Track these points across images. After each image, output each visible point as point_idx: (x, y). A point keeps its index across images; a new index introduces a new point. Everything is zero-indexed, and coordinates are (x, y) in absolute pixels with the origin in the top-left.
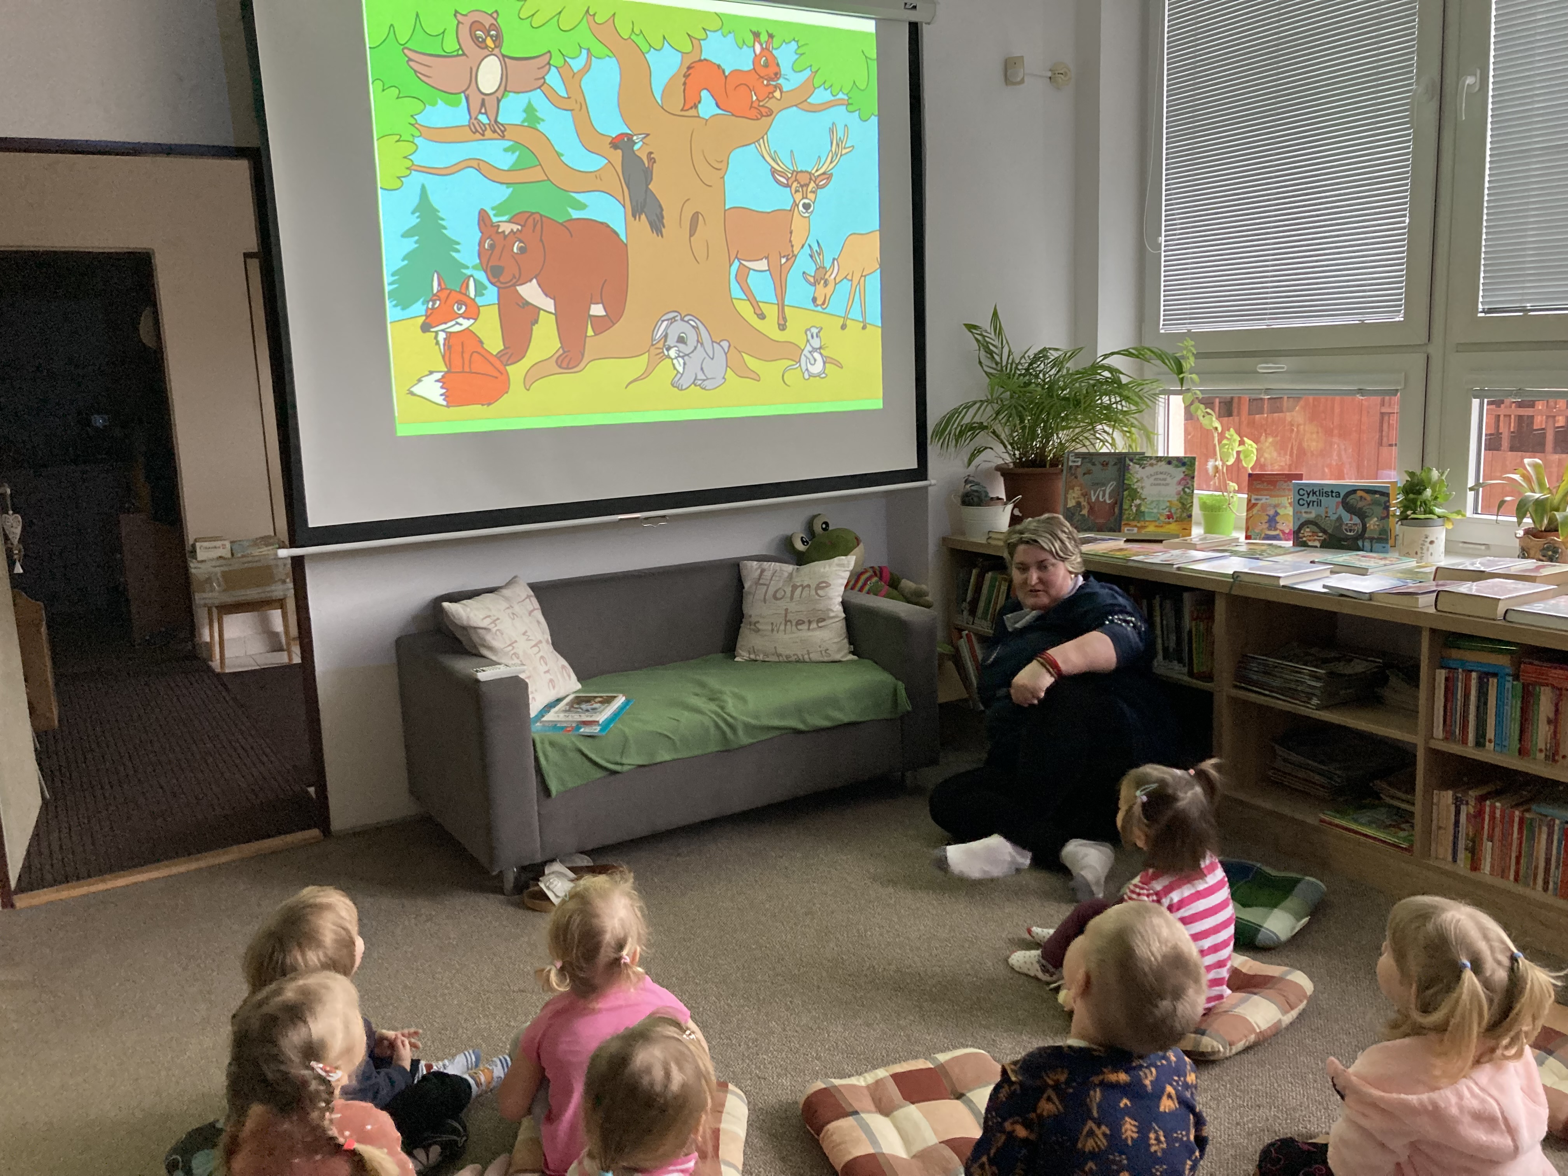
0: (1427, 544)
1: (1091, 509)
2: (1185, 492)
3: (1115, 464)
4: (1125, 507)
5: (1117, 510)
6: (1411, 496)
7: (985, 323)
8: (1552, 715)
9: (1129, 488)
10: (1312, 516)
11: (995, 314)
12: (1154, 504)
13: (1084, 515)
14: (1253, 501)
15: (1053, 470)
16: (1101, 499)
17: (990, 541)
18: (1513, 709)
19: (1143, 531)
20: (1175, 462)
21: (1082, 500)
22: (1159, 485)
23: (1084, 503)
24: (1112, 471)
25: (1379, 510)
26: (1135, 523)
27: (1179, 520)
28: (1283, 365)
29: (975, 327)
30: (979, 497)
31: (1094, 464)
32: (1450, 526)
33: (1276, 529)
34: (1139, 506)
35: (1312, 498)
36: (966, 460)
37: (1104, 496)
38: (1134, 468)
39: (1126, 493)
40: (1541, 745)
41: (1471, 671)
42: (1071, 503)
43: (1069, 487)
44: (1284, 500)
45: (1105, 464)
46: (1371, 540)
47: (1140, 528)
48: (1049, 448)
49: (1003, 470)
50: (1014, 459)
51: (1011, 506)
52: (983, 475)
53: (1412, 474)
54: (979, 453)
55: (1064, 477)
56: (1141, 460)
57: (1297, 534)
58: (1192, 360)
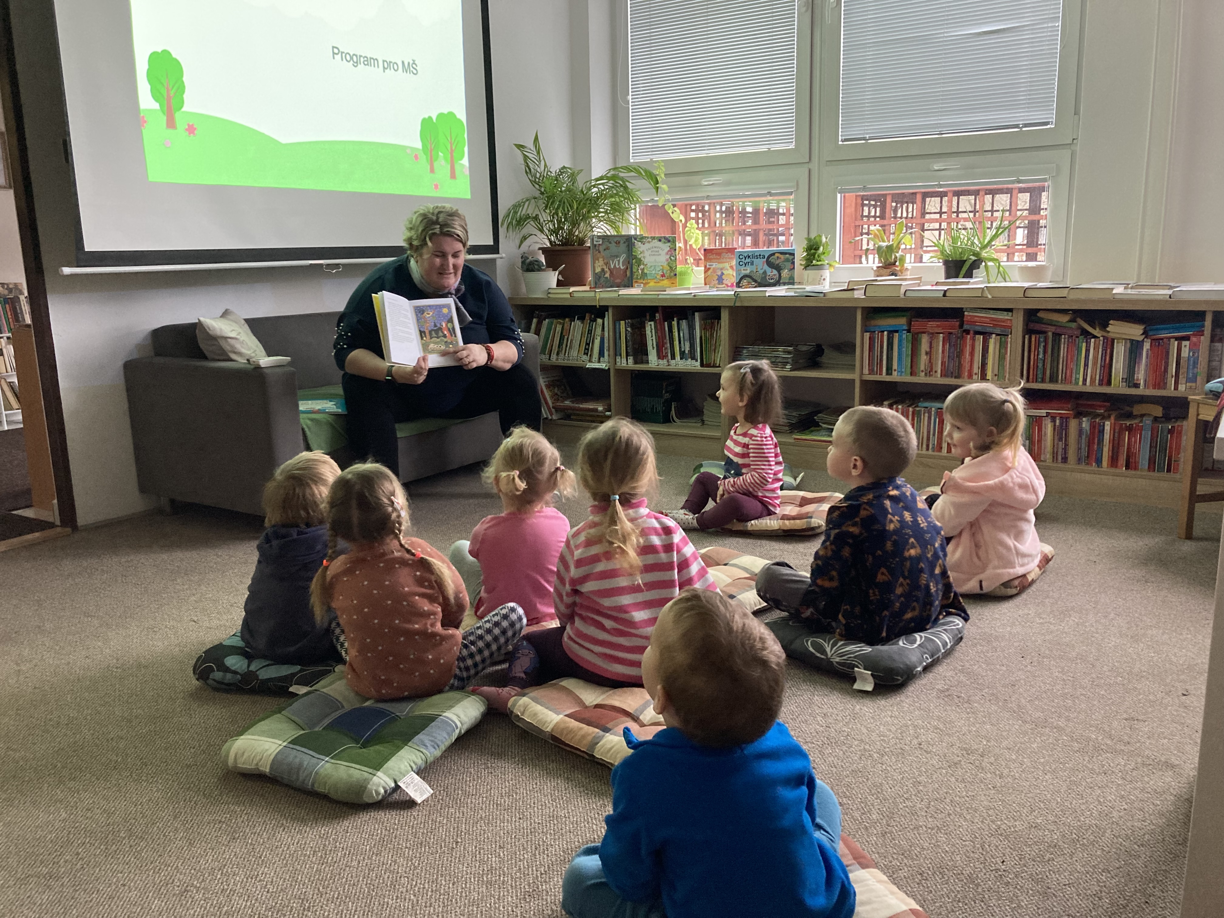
1: (611, 273)
2: (671, 259)
3: (624, 243)
4: (634, 270)
5: (628, 273)
6: (813, 251)
7: (530, 144)
8: (928, 350)
9: (635, 257)
10: (748, 272)
11: (536, 139)
12: (652, 268)
13: (607, 278)
14: (708, 267)
15: (581, 247)
16: (617, 267)
17: (550, 295)
18: (907, 350)
19: (647, 286)
20: (663, 240)
22: (655, 255)
23: (606, 269)
24: (623, 247)
25: (789, 265)
26: (642, 281)
27: (669, 278)
28: (719, 179)
29: (522, 146)
30: (538, 265)
31: (610, 243)
32: (832, 270)
33: (723, 284)
34: (643, 270)
35: (747, 260)
36: (518, 244)
37: (619, 264)
38: (638, 244)
39: (634, 261)
40: (922, 367)
41: (883, 332)
42: (598, 270)
43: (595, 259)
44: (727, 265)
45: (618, 243)
46: (784, 284)
47: (645, 284)
48: (577, 233)
49: (544, 250)
50: (551, 242)
51: (557, 273)
52: (533, 253)
53: (809, 240)
54: (525, 239)
55: (591, 252)
56: (641, 239)
57: (738, 285)
58: (663, 176)
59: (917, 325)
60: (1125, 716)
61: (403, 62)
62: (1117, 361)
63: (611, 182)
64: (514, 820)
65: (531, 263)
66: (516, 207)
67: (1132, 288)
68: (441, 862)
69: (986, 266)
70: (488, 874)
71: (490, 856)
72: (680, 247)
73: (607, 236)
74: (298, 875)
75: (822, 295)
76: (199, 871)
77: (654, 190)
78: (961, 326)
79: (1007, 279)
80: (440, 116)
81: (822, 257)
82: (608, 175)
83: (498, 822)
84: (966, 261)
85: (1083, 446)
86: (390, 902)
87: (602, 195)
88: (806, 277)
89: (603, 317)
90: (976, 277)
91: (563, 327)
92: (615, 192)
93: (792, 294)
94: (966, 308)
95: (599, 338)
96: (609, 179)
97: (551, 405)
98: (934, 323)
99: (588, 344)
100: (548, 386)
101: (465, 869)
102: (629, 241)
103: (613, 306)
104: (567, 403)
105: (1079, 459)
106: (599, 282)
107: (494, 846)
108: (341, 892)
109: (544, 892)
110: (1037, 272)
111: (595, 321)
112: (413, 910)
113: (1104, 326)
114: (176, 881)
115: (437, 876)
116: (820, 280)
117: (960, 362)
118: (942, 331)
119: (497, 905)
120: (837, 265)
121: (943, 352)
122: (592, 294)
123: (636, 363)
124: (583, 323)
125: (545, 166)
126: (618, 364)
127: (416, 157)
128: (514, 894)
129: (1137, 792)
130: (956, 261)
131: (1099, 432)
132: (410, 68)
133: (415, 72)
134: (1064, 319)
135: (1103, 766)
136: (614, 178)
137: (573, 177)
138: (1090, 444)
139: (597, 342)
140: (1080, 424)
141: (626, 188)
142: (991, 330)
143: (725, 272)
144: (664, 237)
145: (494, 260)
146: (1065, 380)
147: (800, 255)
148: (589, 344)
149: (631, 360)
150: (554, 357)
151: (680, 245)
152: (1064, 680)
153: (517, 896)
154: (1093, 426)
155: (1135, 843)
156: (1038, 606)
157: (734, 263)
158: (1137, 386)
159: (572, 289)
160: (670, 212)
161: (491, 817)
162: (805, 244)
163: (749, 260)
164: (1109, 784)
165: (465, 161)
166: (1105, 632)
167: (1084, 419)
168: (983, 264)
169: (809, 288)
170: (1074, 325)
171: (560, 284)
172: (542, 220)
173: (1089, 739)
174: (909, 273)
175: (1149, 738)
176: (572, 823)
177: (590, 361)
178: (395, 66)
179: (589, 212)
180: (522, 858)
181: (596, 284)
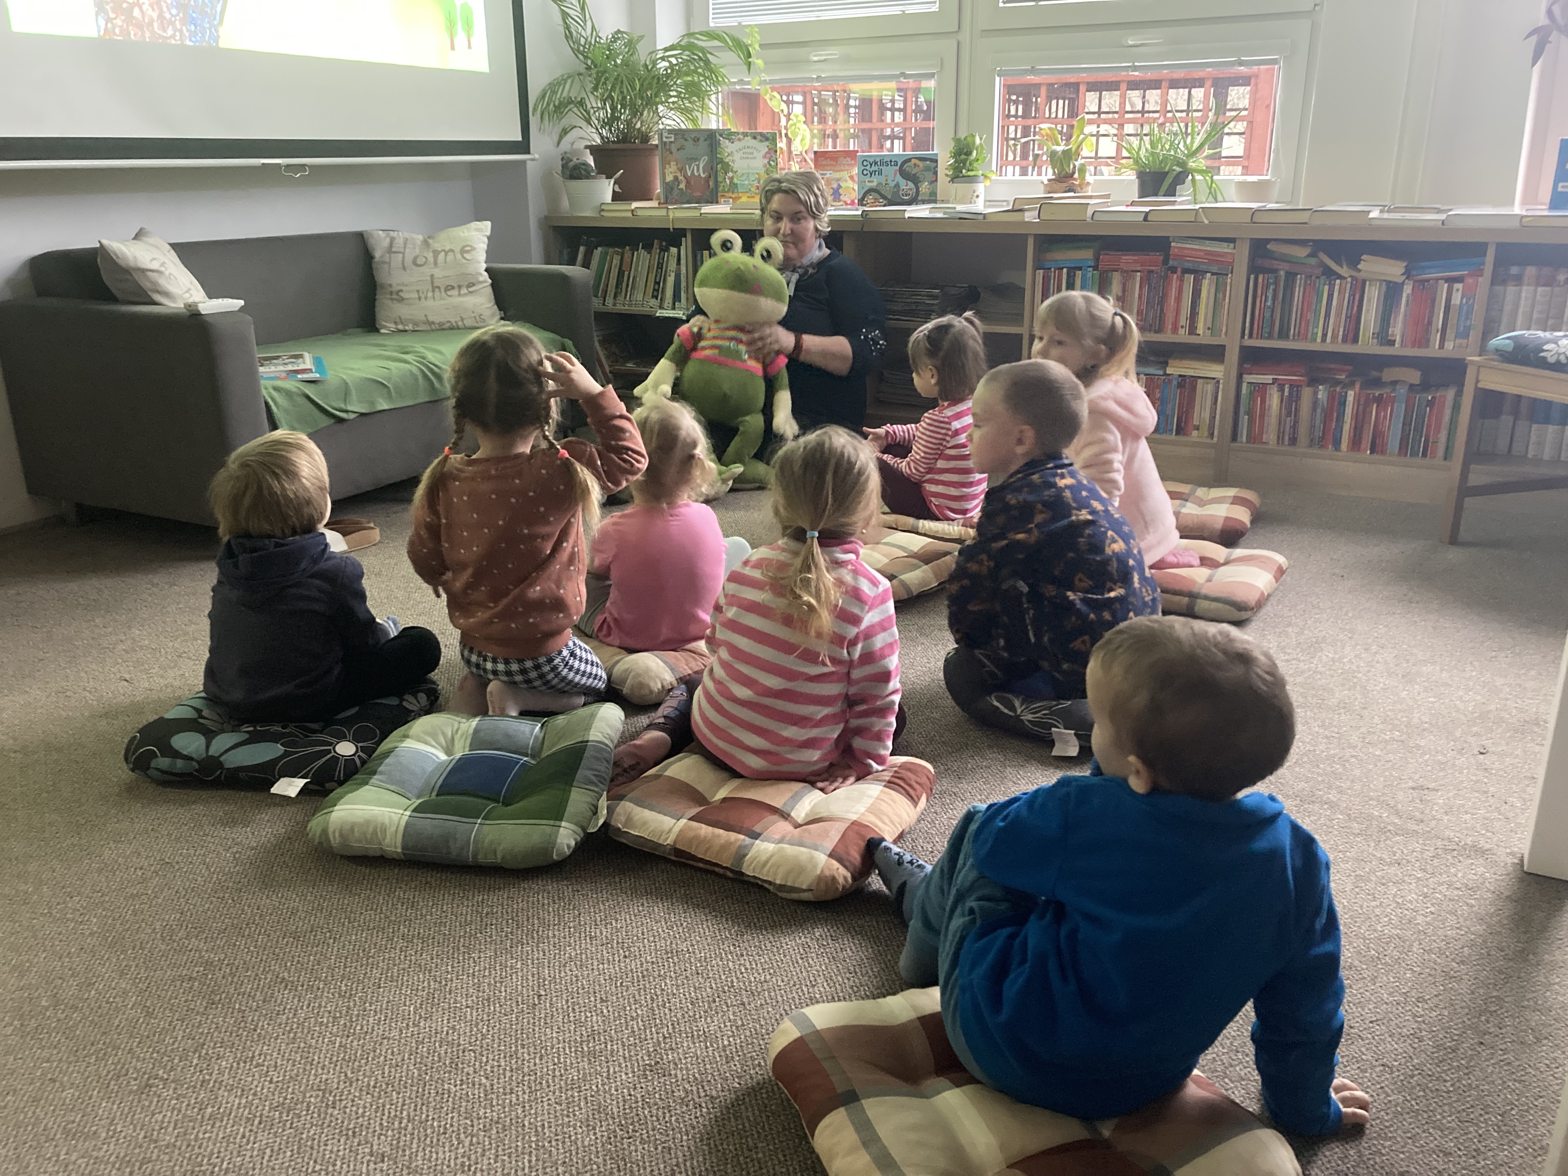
1: (688, 183)
2: (770, 165)
3: (705, 140)
4: (720, 179)
5: (712, 183)
6: (963, 157)
9: (721, 161)
10: (874, 184)
12: (745, 177)
13: (682, 189)
15: (644, 146)
16: (696, 174)
17: (603, 213)
19: (738, 202)
20: (759, 137)
22: (747, 158)
23: (681, 178)
24: (703, 145)
25: (929, 175)
26: (730, 194)
28: (833, 52)
31: (686, 140)
32: (988, 183)
34: (731, 179)
35: (873, 168)
36: (556, 140)
37: (698, 170)
38: (724, 142)
39: (719, 166)
41: (1062, 268)
42: (669, 178)
43: (664, 163)
44: (845, 175)
45: (696, 140)
46: (924, 202)
47: (734, 199)
48: (638, 126)
49: (594, 150)
50: (602, 138)
51: (612, 181)
52: (576, 152)
53: (957, 141)
54: (567, 133)
55: (658, 152)
56: (729, 135)
57: (861, 202)
58: (757, 47)
59: (1106, 259)
60: (1411, 784)
62: (1368, 311)
63: (687, 53)
64: (617, 959)
65: (576, 167)
66: (553, 87)
67: (1389, 211)
68: (519, 1026)
69: (1193, 180)
70: (589, 1041)
71: (589, 1015)
72: (781, 149)
73: (681, 130)
74: (314, 1053)
75: (981, 217)
76: (164, 1054)
77: (745, 68)
78: (1166, 262)
79: (1219, 198)
81: (975, 165)
82: (682, 43)
83: (595, 963)
84: (1167, 173)
85: (1318, 421)
86: (453, 1089)
87: (674, 72)
88: (953, 192)
89: (678, 246)
90: (1180, 196)
91: (622, 259)
92: (692, 68)
93: (940, 215)
94: (1174, 237)
95: (673, 275)
96: (683, 48)
97: (607, 368)
98: (1130, 257)
99: (657, 283)
100: (602, 342)
101: (555, 1035)
102: (712, 138)
103: (693, 230)
105: (1312, 440)
106: (671, 195)
107: (592, 999)
108: (380, 1077)
109: (672, 1066)
110: (1259, 190)
111: (667, 250)
112: (486, 1100)
113: (1354, 263)
114: (131, 1071)
115: (516, 1046)
116: (971, 198)
117: (1162, 310)
118: (1139, 268)
119: (607, 1088)
120: (994, 177)
121: (1140, 297)
122: (663, 212)
124: (650, 252)
125: (593, 27)
128: (630, 1070)
129: (1443, 888)
130: (1155, 173)
131: (1340, 403)
134: (1301, 253)
135: (1394, 854)
136: (690, 47)
137: (631, 44)
138: (1326, 421)
139: (671, 280)
140: (1316, 393)
141: (707, 62)
142: (1203, 267)
143: (843, 184)
144: (761, 134)
145: (524, 162)
146: (1299, 336)
147: (945, 161)
148: (659, 283)
150: (610, 301)
151: (782, 144)
152: (1327, 737)
153: (634, 1072)
154: (1331, 397)
155: (1453, 960)
156: (1279, 637)
157: (855, 171)
158: (1392, 343)
159: (635, 205)
160: (767, 97)
161: (584, 956)
162: (951, 146)
163: (876, 168)
164: (1406, 878)
166: (1369, 671)
167: (1321, 387)
168: (1190, 177)
169: (960, 208)
170: (1313, 261)
171: (616, 197)
172: (589, 106)
173: (1370, 818)
174: (1090, 188)
175: (1446, 813)
176: (700, 961)
177: (661, 307)
179: (656, 95)
180: (634, 1015)
181: (667, 198)
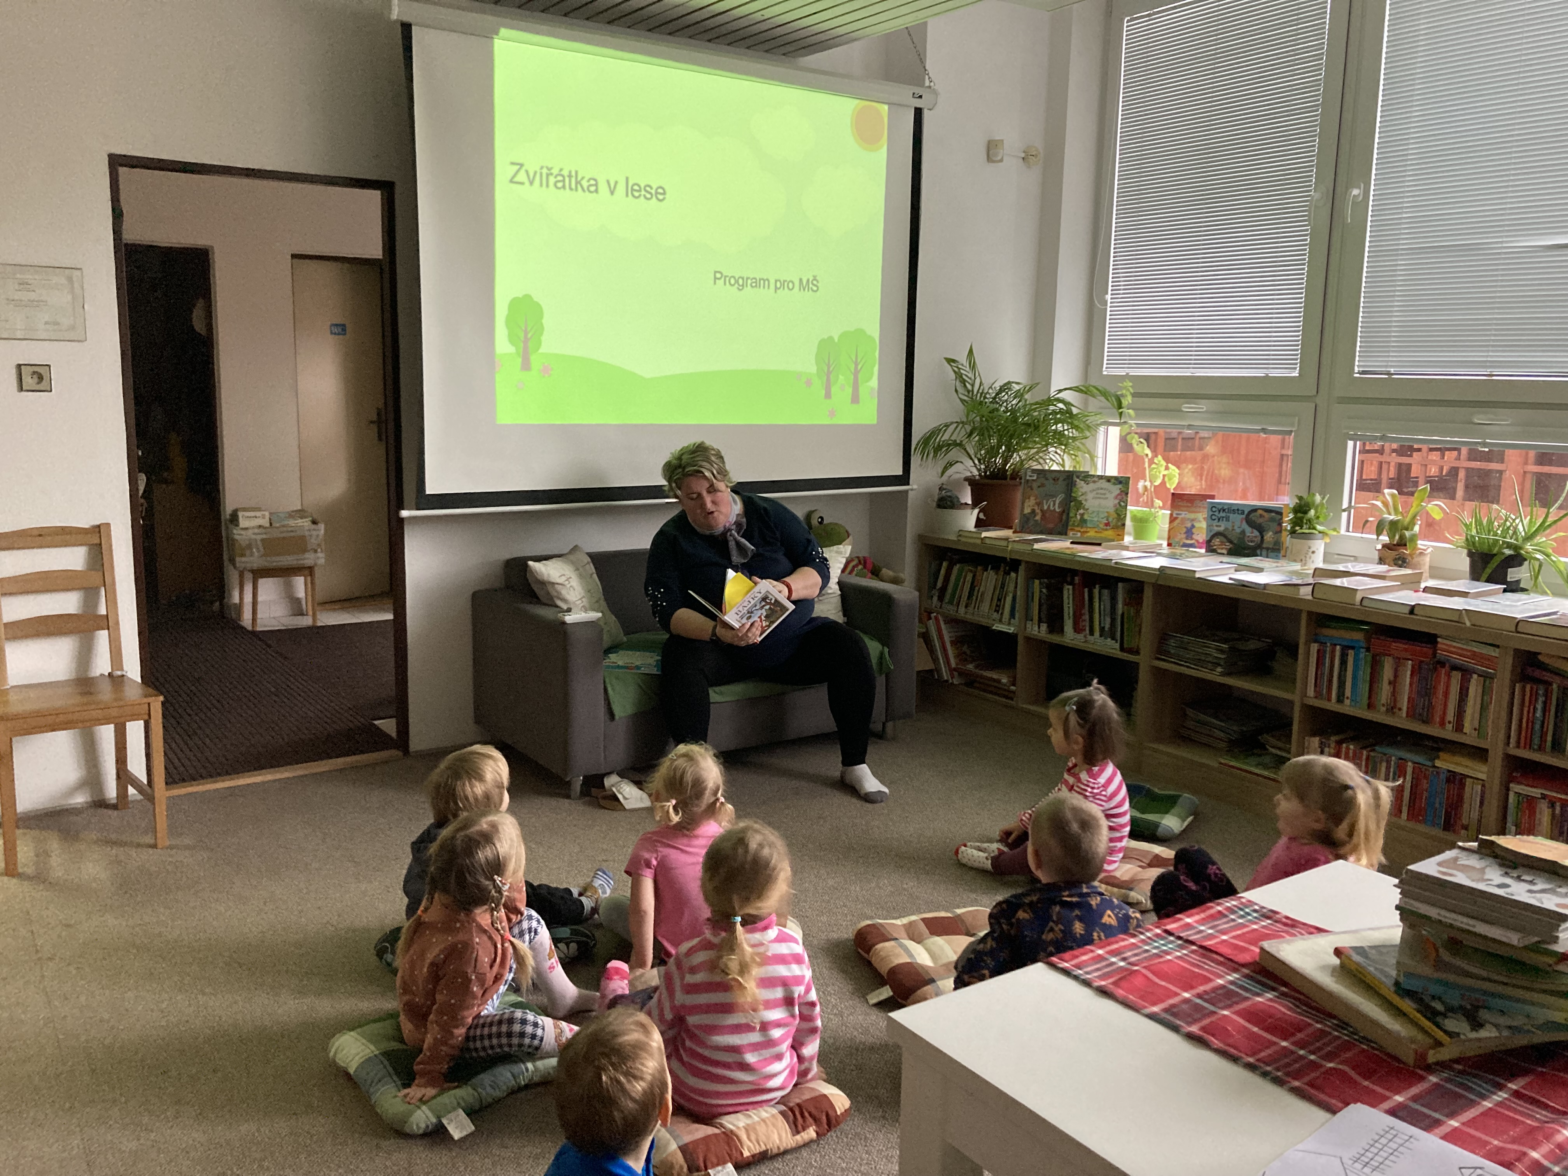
0: (1310, 553)
1: (1043, 516)
2: (1120, 505)
3: (1064, 480)
4: (1071, 515)
5: (1064, 517)
6: (1299, 515)
7: (962, 358)
8: (1392, 679)
9: (1075, 499)
10: (1221, 529)
11: (971, 351)
12: (1095, 514)
13: (1036, 521)
14: (1175, 515)
15: (1012, 482)
16: (1052, 508)
17: (963, 538)
18: (1365, 673)
19: (1085, 536)
20: (1113, 480)
21: (1036, 508)
22: (1100, 498)
23: (1038, 511)
24: (1061, 485)
25: (1274, 526)
26: (1079, 529)
27: (1115, 527)
28: (1203, 406)
29: (954, 361)
30: (951, 502)
31: (1047, 479)
32: (1328, 540)
33: (1192, 539)
34: (1082, 515)
35: (1222, 514)
36: (940, 471)
37: (1054, 505)
38: (1080, 483)
39: (1072, 504)
40: (1383, 701)
41: (1335, 645)
42: (1027, 511)
43: (1025, 497)
44: (1197, 516)
45: (1056, 480)
47: (1083, 533)
49: (971, 481)
50: (978, 471)
51: (979, 509)
52: (956, 485)
53: (1302, 497)
54: (951, 465)
55: (1022, 488)
56: (1085, 477)
57: (1209, 543)
58: (1132, 397)
59: (1377, 643)
61: (801, 280)
66: (935, 432)
72: (1146, 487)
73: (1044, 470)
75: (1261, 587)
78: (1434, 655)
80: (844, 335)
81: (1312, 523)
84: (1495, 555)
89: (1017, 571)
91: (974, 576)
94: (1440, 633)
95: (1011, 596)
97: (953, 665)
98: (1401, 645)
99: (999, 600)
100: (952, 643)
102: (1070, 479)
103: (1026, 561)
104: (970, 667)
106: (1027, 525)
111: (1009, 574)
117: (1431, 702)
118: (1410, 657)
120: (1337, 534)
121: (1411, 685)
122: (1004, 544)
123: (1051, 630)
124: (997, 574)
125: (981, 384)
126: (1029, 630)
127: (809, 383)
130: (1483, 554)
132: (810, 285)
133: (815, 288)
137: (1019, 395)
139: (1009, 599)
141: (1071, 414)
142: (1472, 667)
143: (1197, 525)
144: (1116, 477)
145: (904, 492)
147: (1288, 516)
148: (1001, 600)
149: (1044, 627)
150: (962, 610)
151: (1146, 483)
157: (1206, 515)
159: (988, 533)
160: (1134, 443)
162: (1296, 502)
163: (1224, 514)
165: (874, 383)
168: (1527, 561)
171: (977, 524)
177: (1000, 621)
178: (791, 285)
181: (1023, 527)
